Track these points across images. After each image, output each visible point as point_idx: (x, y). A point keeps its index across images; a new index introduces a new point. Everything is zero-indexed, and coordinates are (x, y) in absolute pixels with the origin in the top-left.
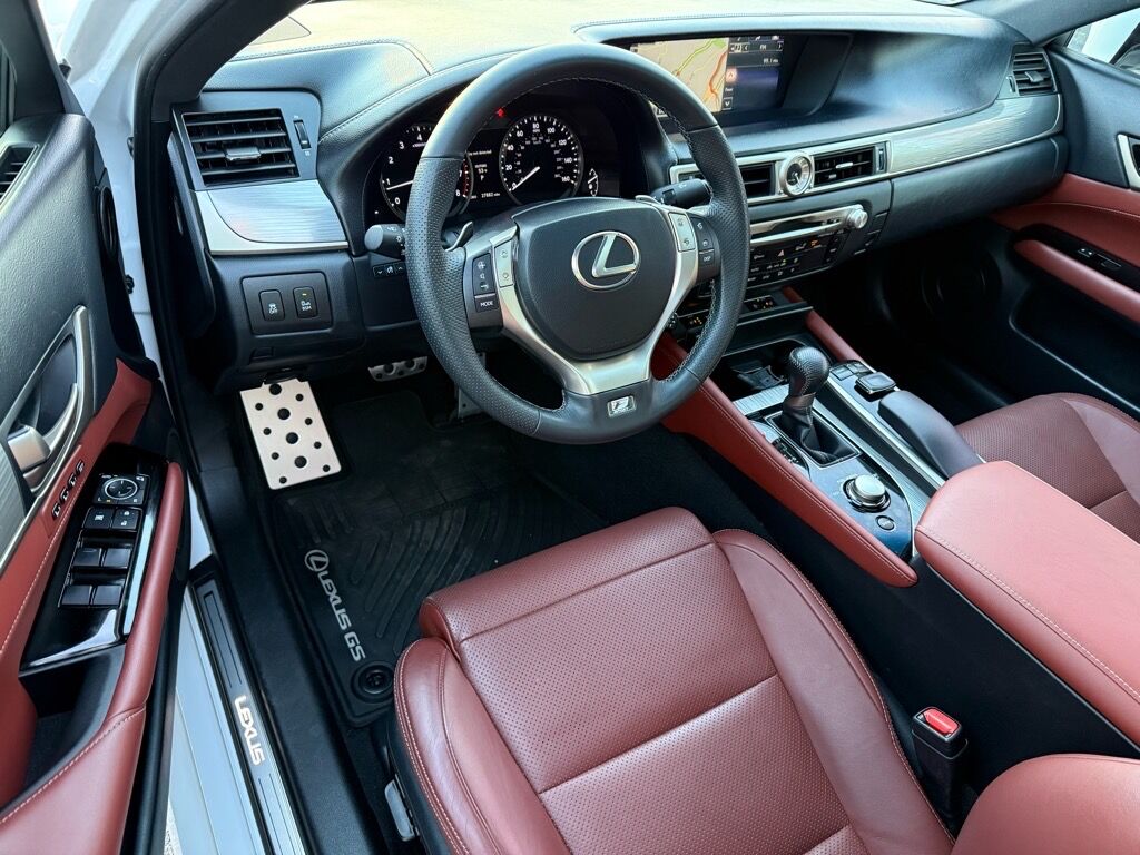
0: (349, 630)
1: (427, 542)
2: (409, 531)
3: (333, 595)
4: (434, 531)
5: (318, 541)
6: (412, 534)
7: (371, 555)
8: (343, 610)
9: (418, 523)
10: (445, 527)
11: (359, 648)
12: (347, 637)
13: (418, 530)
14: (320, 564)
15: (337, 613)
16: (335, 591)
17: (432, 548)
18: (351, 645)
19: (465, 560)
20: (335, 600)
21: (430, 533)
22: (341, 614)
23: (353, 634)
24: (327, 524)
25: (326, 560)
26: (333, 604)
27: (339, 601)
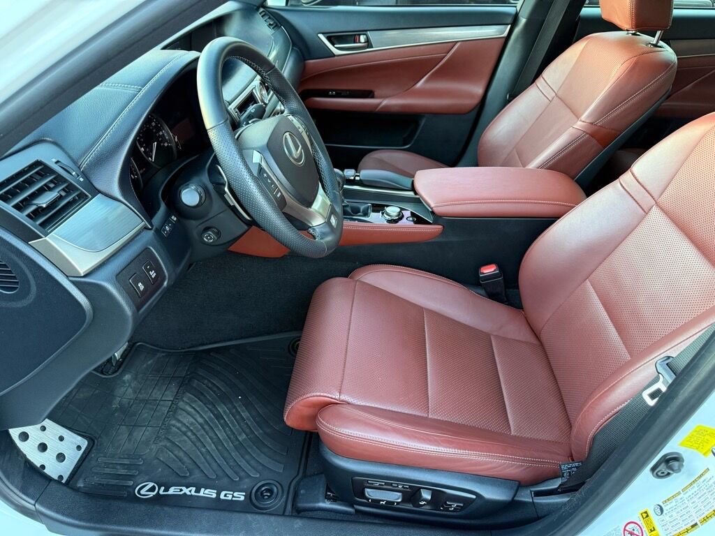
0: (218, 494)
1: (192, 424)
2: (174, 429)
3: (186, 491)
4: (189, 416)
5: (131, 483)
6: (178, 428)
7: (175, 458)
8: (203, 490)
9: (173, 422)
10: (190, 409)
11: (236, 494)
12: (222, 496)
13: (179, 425)
14: (152, 489)
15: (201, 494)
16: (184, 488)
17: (199, 424)
18: (230, 497)
19: (225, 412)
20: (190, 491)
21: (187, 420)
22: (204, 492)
23: (223, 493)
24: (123, 472)
25: (151, 485)
26: (193, 493)
27: (194, 489)
